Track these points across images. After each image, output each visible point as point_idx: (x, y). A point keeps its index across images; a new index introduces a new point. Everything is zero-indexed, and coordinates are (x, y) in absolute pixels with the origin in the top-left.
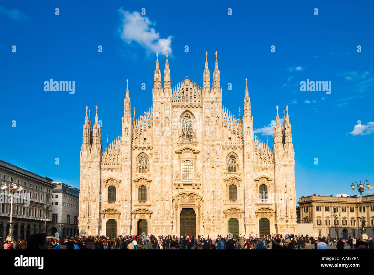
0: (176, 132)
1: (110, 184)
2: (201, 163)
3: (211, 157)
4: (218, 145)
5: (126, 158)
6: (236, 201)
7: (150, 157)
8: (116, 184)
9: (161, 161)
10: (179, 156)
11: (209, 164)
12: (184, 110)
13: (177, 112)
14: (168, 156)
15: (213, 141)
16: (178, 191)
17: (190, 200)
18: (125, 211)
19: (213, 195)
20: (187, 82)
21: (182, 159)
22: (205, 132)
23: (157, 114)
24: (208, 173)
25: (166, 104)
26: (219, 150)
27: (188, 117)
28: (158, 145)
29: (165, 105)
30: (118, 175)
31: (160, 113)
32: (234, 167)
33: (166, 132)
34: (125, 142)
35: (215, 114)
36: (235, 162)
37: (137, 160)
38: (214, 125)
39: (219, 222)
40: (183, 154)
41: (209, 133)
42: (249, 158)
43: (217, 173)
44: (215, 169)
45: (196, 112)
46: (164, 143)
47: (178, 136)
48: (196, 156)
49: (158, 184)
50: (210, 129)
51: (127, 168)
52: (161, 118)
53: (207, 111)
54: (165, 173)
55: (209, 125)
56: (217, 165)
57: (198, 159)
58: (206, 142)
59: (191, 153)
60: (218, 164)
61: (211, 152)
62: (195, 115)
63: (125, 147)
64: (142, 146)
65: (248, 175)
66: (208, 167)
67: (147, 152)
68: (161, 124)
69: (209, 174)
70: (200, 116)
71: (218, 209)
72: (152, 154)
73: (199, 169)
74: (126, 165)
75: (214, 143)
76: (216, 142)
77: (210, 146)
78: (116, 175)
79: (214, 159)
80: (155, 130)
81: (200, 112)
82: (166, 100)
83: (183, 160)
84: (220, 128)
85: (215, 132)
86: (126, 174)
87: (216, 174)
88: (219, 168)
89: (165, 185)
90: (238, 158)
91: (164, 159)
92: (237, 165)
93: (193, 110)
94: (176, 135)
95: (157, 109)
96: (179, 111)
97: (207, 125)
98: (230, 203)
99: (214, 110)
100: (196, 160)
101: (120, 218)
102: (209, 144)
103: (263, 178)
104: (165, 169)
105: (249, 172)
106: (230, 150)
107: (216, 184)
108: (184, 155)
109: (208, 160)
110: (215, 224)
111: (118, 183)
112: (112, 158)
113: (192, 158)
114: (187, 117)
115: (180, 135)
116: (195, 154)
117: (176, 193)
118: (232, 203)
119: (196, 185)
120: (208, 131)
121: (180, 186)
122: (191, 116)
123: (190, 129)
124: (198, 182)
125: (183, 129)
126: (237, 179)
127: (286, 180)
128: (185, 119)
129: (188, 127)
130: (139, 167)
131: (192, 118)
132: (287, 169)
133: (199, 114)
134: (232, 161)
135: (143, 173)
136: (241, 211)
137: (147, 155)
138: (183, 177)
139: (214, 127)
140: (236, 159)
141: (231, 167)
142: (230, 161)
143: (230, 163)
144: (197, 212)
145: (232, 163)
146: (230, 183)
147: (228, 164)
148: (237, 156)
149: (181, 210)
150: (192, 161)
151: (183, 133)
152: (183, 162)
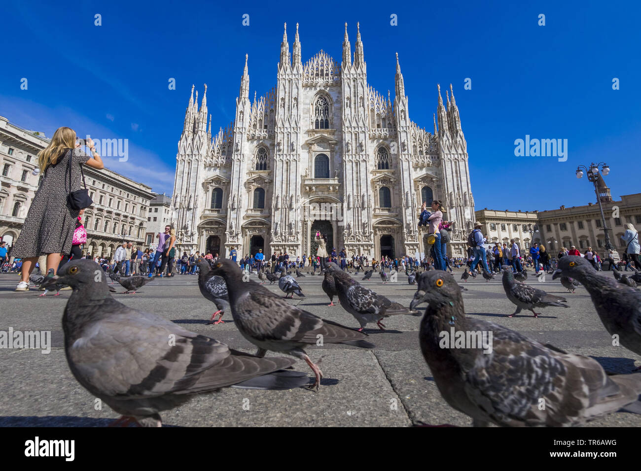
0: (307, 117)
1: (215, 185)
2: (340, 157)
4: (363, 132)
6: (389, 210)
9: (286, 153)
10: (310, 148)
11: (351, 158)
12: (317, 89)
13: (308, 92)
15: (355, 128)
16: (309, 195)
19: (357, 201)
20: (322, 56)
22: (345, 116)
23: (282, 94)
24: (350, 170)
25: (294, 82)
26: (364, 140)
28: (282, 133)
30: (226, 173)
31: (285, 92)
32: (385, 162)
33: (293, 116)
34: (238, 129)
35: (358, 94)
37: (254, 153)
38: (357, 108)
39: (367, 240)
40: (315, 145)
42: (405, 150)
43: (362, 170)
44: (360, 164)
45: (333, 92)
46: (289, 130)
47: (309, 122)
48: (333, 148)
49: (281, 186)
50: (351, 112)
52: (287, 99)
53: (348, 89)
54: (291, 169)
55: (350, 107)
57: (336, 152)
58: (347, 129)
59: (326, 144)
60: (363, 158)
61: (354, 141)
62: (332, 95)
63: (239, 135)
64: (261, 134)
65: (406, 173)
66: (349, 161)
67: (267, 143)
68: (287, 106)
69: (350, 172)
70: (337, 97)
71: (364, 220)
72: (273, 145)
73: (338, 165)
74: (237, 158)
75: (357, 130)
76: (360, 129)
77: (352, 135)
78: (224, 173)
79: (358, 151)
81: (338, 93)
82: (294, 77)
83: (316, 153)
84: (365, 110)
86: (237, 171)
87: (360, 171)
88: (365, 163)
89: (290, 186)
90: (389, 150)
91: (289, 150)
92: (389, 160)
93: (330, 90)
94: (306, 120)
95: (282, 88)
96: (312, 91)
98: (382, 212)
99: (356, 89)
100: (334, 153)
101: (226, 233)
102: (350, 132)
103: (425, 178)
104: (291, 164)
105: (407, 168)
106: (380, 141)
107: (360, 186)
108: (317, 146)
109: (349, 153)
110: (360, 243)
111: (226, 184)
112: (220, 151)
113: (328, 149)
114: (322, 98)
115: (312, 121)
116: (333, 145)
117: (306, 198)
118: (385, 213)
119: (334, 188)
120: (350, 114)
121: (310, 189)
122: (326, 97)
123: (325, 113)
124: (335, 183)
125: (316, 113)
126: (390, 179)
127: (457, 180)
128: (318, 100)
129: (323, 110)
130: (255, 163)
131: (328, 100)
132: (457, 164)
133: (337, 95)
134: (382, 155)
135: (262, 171)
136: (397, 224)
137: (267, 147)
138: (316, 177)
139: (357, 110)
140: (388, 152)
141: (381, 163)
142: (380, 155)
143: (380, 157)
144: (334, 225)
145: (383, 157)
146: (380, 184)
147: (378, 158)
148: (389, 147)
149: (312, 222)
150: (327, 155)
151: (316, 119)
152: (316, 155)
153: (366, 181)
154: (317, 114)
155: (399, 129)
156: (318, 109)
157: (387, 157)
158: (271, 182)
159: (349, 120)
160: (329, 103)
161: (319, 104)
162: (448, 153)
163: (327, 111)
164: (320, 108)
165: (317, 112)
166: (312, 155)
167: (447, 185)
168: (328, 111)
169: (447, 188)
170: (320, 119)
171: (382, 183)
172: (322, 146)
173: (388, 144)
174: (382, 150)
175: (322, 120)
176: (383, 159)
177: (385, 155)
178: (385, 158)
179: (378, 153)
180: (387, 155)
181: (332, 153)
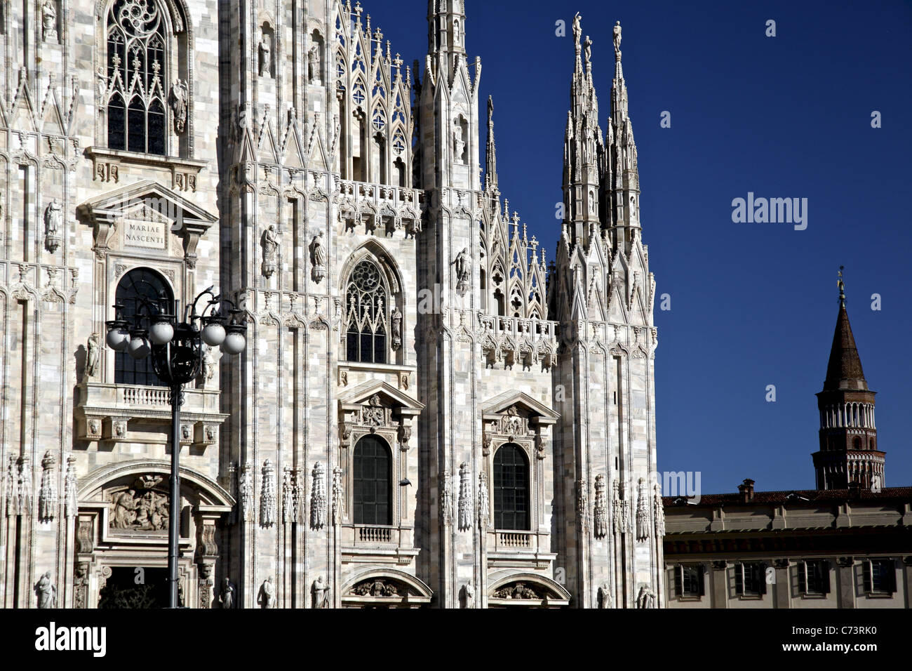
0: (85, 86)
4: (320, 197)
6: (386, 535)
10: (102, 239)
11: (274, 306)
15: (294, 173)
19: (291, 495)
21: (119, 256)
24: (268, 359)
32: (374, 328)
35: (303, 16)
36: (380, 302)
38: (299, 82)
40: (120, 228)
43: (313, 361)
44: (307, 338)
46: (30, 148)
47: (92, 113)
48: (194, 246)
50: (279, 98)
55: (273, 75)
56: (314, 312)
57: (204, 268)
58: (261, 172)
59: (161, 226)
60: (319, 310)
65: (458, 387)
66: (269, 320)
69: (272, 366)
76: (312, 183)
77: (281, 203)
79: (299, 278)
83: (125, 262)
88: (324, 332)
90: (394, 280)
91: (31, 246)
97: (267, 74)
98: (360, 544)
100: (195, 271)
102: (274, 190)
103: (514, 409)
104: (39, 312)
105: (463, 370)
108: (128, 232)
109: (269, 284)
113: (171, 253)
116: (191, 238)
118: (371, 545)
119: (200, 431)
120: (273, 107)
121: (108, 429)
123: (151, 70)
124: (207, 411)
125: (111, 63)
126: (396, 405)
127: (620, 430)
129: (141, 57)
132: (624, 367)
134: (366, 298)
136: (417, 592)
138: (120, 378)
139: (299, 91)
140: (387, 284)
141: (360, 330)
142: (356, 297)
143: (357, 302)
144: (191, 595)
145: (367, 308)
146: (360, 424)
147: (349, 308)
148: (394, 268)
149: (104, 580)
150: (167, 278)
151: (111, 93)
152: (123, 274)
153: (325, 409)
154: (117, 73)
155: (445, 201)
157: (384, 306)
159: (271, 135)
160: (169, 26)
161: (126, 23)
162: (599, 318)
163: (156, 66)
164: (128, 44)
165: (117, 59)
166: (105, 272)
167: (588, 446)
168: (161, 62)
169: (588, 461)
170: (127, 98)
171: (365, 419)
172: (145, 234)
173: (392, 253)
174: (366, 276)
175: (137, 102)
176: (366, 314)
177: (376, 299)
178: (376, 310)
179: (351, 289)
180: (383, 299)
181: (188, 270)
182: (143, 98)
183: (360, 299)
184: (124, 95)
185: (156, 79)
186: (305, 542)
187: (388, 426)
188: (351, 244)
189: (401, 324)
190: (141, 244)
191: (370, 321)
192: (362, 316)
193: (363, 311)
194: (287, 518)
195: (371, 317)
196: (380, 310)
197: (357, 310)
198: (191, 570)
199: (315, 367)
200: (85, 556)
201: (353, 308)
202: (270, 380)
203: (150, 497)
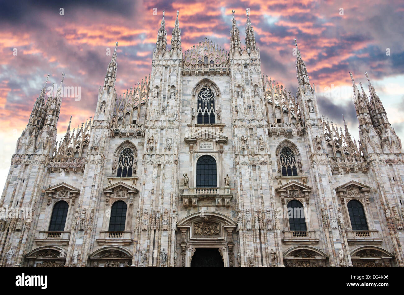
0: (188, 110)
1: (59, 197)
2: (230, 160)
3: (250, 147)
4: (261, 126)
5: (95, 149)
6: (304, 234)
7: (140, 150)
8: (70, 198)
9: (158, 153)
10: (191, 148)
11: (246, 159)
12: (201, 78)
13: (190, 81)
14: (172, 145)
15: (251, 121)
16: (189, 212)
17: (212, 232)
18: (76, 253)
19: (257, 219)
21: (198, 152)
22: (236, 107)
23: (157, 82)
25: (172, 68)
26: (263, 136)
27: (208, 89)
28: (154, 127)
29: (170, 69)
30: (77, 180)
31: (161, 80)
32: (292, 166)
33: (170, 108)
34: (98, 122)
35: (251, 81)
36: (293, 158)
37: (116, 154)
38: (251, 97)
40: (198, 144)
41: (243, 108)
42: (319, 149)
43: (263, 175)
44: (259, 168)
45: (220, 82)
46: (164, 124)
47: (190, 117)
48: (221, 147)
49: (149, 197)
50: (244, 102)
51: (94, 166)
52: (163, 87)
53: (238, 77)
54: (164, 174)
55: (242, 97)
56: (261, 160)
57: (226, 153)
58: (239, 122)
59: (212, 143)
60: (263, 159)
61: (249, 138)
62: (218, 86)
63: (98, 130)
64: (128, 130)
65: (323, 179)
66: (244, 164)
67: (135, 142)
68: (162, 96)
69: (247, 178)
70: (226, 87)
72: (143, 144)
73: (229, 171)
74: (93, 161)
75: (253, 123)
76: (257, 123)
77: (247, 130)
78: (73, 180)
79: (255, 150)
80: (151, 104)
81: (227, 82)
82: (172, 62)
83: (199, 154)
84: (261, 100)
85: (254, 106)
86: (90, 177)
87: (260, 177)
88: (265, 166)
89: (162, 198)
90: (297, 151)
91: (163, 149)
92: (297, 164)
93: (216, 79)
94: (186, 114)
95: (157, 75)
96: (193, 80)
97: (240, 97)
98: (294, 238)
99: (249, 76)
100: (223, 154)
102: (244, 126)
103: (352, 187)
104: (165, 167)
105: (324, 173)
106: (283, 139)
107: (262, 197)
108: (200, 146)
109: (244, 153)
111: (74, 195)
112: (73, 152)
113: (215, 150)
114: (206, 89)
115: (193, 115)
116: (221, 144)
117: (183, 215)
118: (298, 238)
119: (223, 200)
120: (242, 105)
121: (190, 201)
122: (212, 88)
123: (211, 106)
124: (226, 194)
125: (198, 106)
126: (301, 189)
127: (399, 190)
128: (202, 92)
129: (208, 103)
130: (118, 167)
131: (213, 91)
132: (394, 168)
133: (225, 85)
134: (288, 158)
135: (125, 178)
136: (319, 255)
137: (134, 147)
138: (198, 185)
140: (295, 153)
141: (286, 167)
142: (284, 158)
143: (284, 160)
144: (226, 258)
145: (288, 160)
146: (288, 196)
147: (281, 161)
148: (296, 147)
149: (193, 253)
150: (214, 157)
151: (198, 113)
152: (199, 157)
153: (269, 190)
154: (200, 108)
155: (307, 123)
156: (202, 103)
157: (294, 160)
158: (136, 193)
160: (215, 95)
161: (203, 96)
163: (212, 104)
164: (203, 101)
165: (200, 105)
166: (194, 157)
167: (385, 196)
168: (214, 104)
169: (386, 202)
170: (203, 113)
171: (290, 195)
172: (206, 146)
173: (294, 143)
174: (287, 151)
175: (206, 114)
176: (288, 163)
177: (291, 158)
178: (292, 161)
179: (282, 155)
180: (294, 157)
181: (220, 154)
182: (208, 113)
183: (285, 158)
184: (202, 113)
185: (212, 108)
186: (264, 236)
187: (300, 196)
188: (278, 142)
189: (301, 164)
190: (205, 148)
191: (290, 164)
192: (287, 163)
193: (287, 162)
194: (256, 228)
195: (290, 163)
196: (293, 161)
197: (284, 161)
198: (226, 249)
199: (264, 177)
200: (183, 244)
201: (283, 161)
202: (247, 182)
203: (210, 225)
